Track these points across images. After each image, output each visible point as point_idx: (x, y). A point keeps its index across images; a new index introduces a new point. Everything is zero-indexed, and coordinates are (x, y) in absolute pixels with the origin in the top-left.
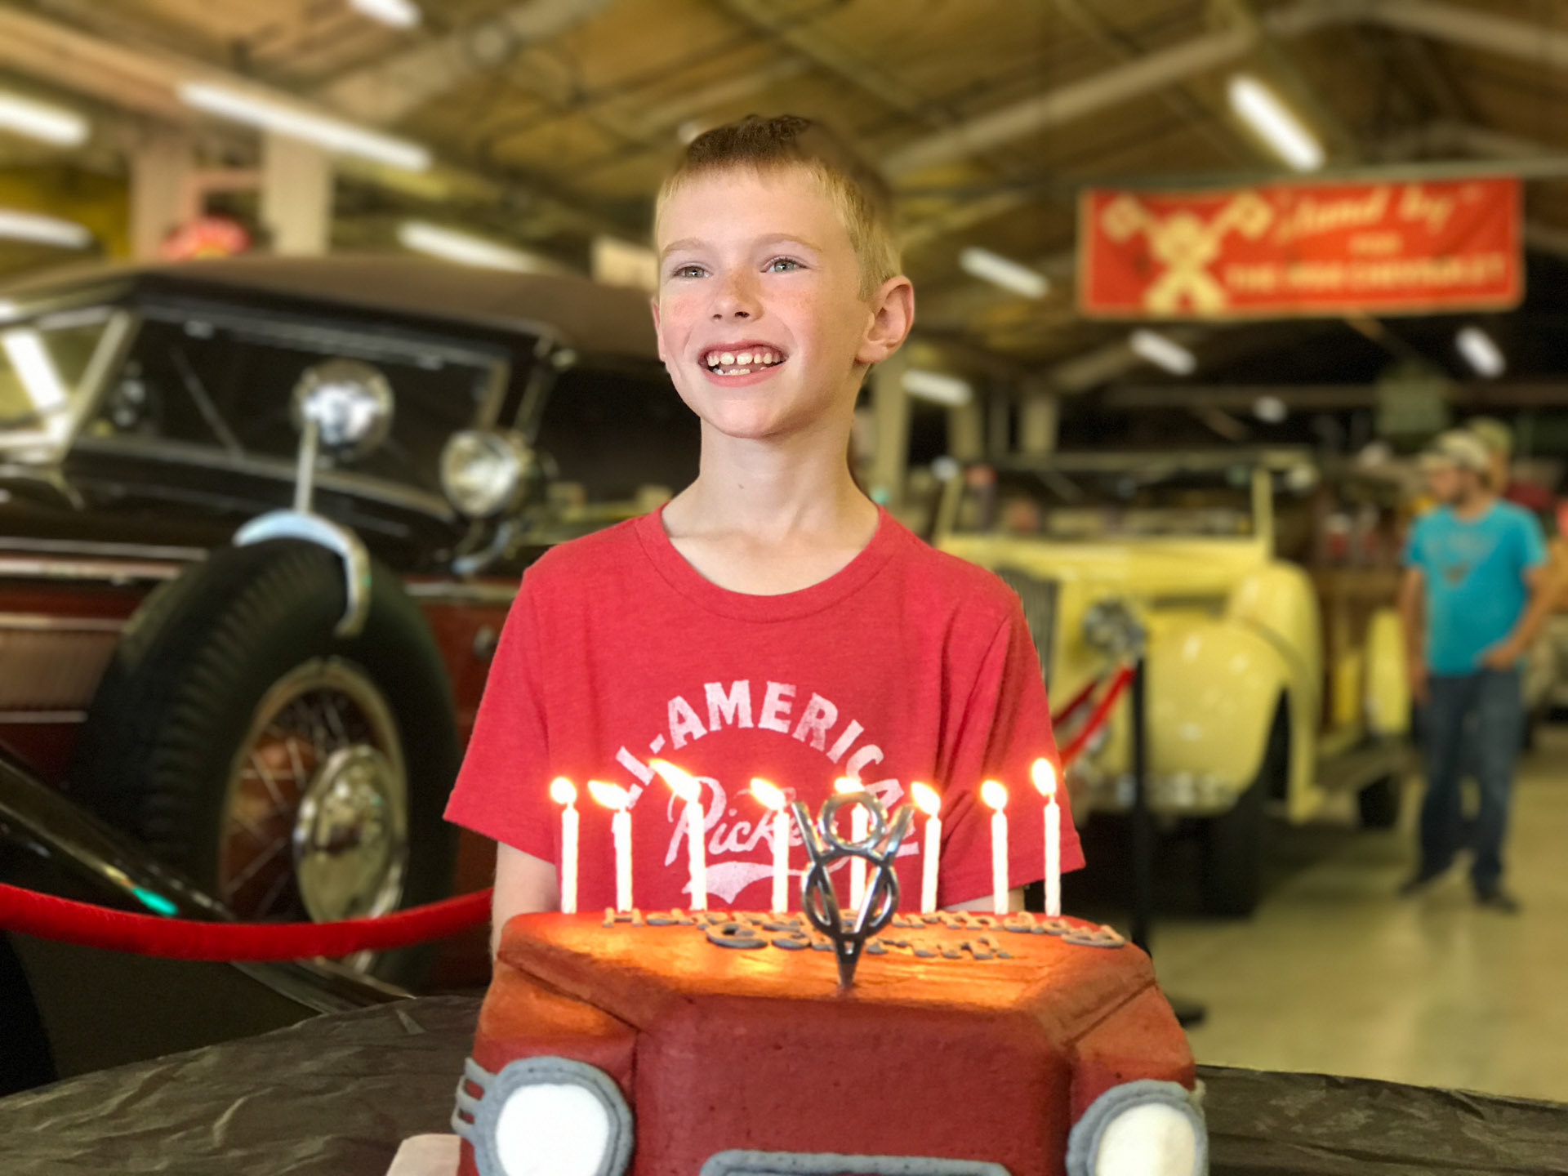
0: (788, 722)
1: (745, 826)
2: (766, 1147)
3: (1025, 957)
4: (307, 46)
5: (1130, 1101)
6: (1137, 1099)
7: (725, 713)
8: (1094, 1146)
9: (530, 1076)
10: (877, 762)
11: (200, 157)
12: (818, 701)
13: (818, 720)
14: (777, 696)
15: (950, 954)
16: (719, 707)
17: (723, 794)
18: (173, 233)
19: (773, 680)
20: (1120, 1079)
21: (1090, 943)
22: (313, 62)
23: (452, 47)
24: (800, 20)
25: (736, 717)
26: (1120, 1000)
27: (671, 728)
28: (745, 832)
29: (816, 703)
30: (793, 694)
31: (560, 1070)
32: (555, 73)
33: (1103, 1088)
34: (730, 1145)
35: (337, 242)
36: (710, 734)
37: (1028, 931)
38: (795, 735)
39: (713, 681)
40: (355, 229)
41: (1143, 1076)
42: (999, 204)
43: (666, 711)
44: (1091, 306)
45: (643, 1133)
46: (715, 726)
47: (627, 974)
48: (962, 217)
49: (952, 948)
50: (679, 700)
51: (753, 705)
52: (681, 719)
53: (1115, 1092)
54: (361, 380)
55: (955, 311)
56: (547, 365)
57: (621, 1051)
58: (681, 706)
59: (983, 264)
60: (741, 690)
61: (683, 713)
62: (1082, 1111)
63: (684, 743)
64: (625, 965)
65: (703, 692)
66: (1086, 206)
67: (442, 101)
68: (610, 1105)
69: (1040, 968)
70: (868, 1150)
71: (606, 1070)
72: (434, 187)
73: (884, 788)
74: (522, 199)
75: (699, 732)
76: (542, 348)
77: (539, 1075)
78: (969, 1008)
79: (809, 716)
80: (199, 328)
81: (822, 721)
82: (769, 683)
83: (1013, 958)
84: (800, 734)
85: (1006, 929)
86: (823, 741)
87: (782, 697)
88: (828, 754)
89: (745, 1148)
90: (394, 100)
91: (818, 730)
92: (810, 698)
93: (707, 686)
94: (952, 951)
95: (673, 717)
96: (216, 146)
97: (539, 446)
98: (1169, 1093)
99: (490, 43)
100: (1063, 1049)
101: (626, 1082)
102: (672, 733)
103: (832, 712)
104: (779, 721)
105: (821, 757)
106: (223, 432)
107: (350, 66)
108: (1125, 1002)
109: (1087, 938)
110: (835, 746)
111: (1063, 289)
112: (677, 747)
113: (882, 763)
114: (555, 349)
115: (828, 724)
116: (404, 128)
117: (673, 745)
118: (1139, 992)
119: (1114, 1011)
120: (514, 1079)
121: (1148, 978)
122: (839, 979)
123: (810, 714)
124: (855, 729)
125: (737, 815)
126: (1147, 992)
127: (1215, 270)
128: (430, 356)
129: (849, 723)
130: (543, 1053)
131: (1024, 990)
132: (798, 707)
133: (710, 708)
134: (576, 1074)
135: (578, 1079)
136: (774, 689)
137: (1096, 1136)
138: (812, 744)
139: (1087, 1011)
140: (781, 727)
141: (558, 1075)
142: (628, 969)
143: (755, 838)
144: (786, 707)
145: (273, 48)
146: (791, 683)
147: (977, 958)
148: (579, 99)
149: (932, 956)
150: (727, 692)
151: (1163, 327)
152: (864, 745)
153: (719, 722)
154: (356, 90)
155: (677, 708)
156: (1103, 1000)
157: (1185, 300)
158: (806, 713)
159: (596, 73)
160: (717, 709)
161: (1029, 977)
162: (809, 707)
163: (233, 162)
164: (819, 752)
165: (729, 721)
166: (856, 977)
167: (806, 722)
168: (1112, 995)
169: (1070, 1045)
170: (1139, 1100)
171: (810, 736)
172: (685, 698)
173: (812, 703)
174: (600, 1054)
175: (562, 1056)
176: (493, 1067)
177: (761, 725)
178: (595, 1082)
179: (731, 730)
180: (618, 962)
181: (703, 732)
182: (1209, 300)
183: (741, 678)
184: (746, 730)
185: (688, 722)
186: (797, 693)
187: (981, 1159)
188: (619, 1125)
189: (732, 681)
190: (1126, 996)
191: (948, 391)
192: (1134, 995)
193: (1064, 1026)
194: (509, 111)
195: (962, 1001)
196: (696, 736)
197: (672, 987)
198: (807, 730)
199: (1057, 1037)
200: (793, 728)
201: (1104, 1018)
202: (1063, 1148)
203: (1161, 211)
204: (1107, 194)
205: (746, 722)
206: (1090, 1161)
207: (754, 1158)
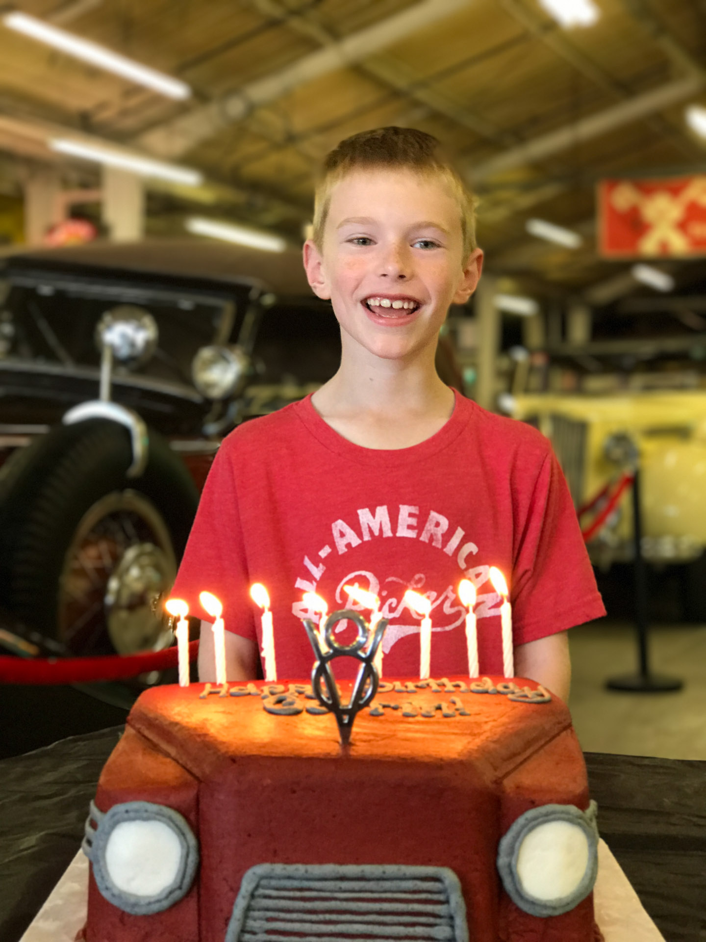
0: (416, 531)
1: (393, 601)
2: (288, 861)
3: (479, 714)
4: (125, 113)
5: (540, 820)
6: (546, 818)
7: (373, 529)
8: (516, 852)
9: (126, 816)
10: (474, 553)
11: (66, 184)
12: (434, 516)
13: (436, 528)
14: (407, 514)
15: (427, 714)
16: (368, 524)
17: (377, 582)
18: (51, 230)
19: (404, 504)
20: (533, 804)
21: (527, 700)
22: (129, 123)
23: (213, 109)
24: (423, 84)
25: (381, 530)
26: (543, 742)
27: (336, 540)
28: (394, 605)
29: (433, 517)
30: (417, 512)
31: (146, 811)
32: (274, 123)
33: (522, 812)
34: (263, 860)
35: (148, 231)
36: (364, 544)
37: (486, 692)
38: (422, 539)
39: (363, 508)
40: (160, 223)
41: (551, 802)
42: (549, 192)
43: (331, 530)
44: (607, 252)
45: (205, 852)
46: (367, 538)
47: (198, 739)
48: (526, 201)
49: (428, 709)
50: (340, 522)
51: (391, 521)
52: (342, 535)
53: (530, 814)
54: (138, 319)
55: (524, 257)
56: (258, 305)
57: (188, 796)
58: (342, 525)
59: (541, 229)
60: (382, 512)
61: (343, 531)
62: (507, 828)
63: (346, 550)
64: (199, 732)
65: (357, 515)
66: (601, 191)
67: (207, 144)
68: (182, 834)
69: (486, 722)
70: (357, 861)
71: (178, 810)
72: (207, 195)
73: (480, 571)
74: (260, 201)
75: (355, 542)
76: (253, 294)
77: (132, 814)
78: (426, 760)
79: (430, 527)
80: (46, 290)
81: (439, 529)
82: (401, 506)
83: (469, 715)
84: (424, 538)
85: (472, 692)
86: (441, 541)
87: (411, 515)
88: (445, 550)
89: (273, 862)
90: (180, 144)
91: (436, 535)
92: (429, 514)
93: (360, 512)
94: (428, 712)
95: (336, 534)
96: (74, 176)
97: (253, 356)
98: (568, 813)
99: (236, 107)
100: (492, 786)
101: (192, 817)
102: (337, 544)
103: (444, 523)
104: (410, 531)
105: (440, 552)
106: (62, 353)
107: (152, 125)
108: (547, 743)
109: (526, 696)
110: (449, 544)
111: (589, 241)
112: (340, 553)
113: (477, 553)
114: (262, 294)
115: (443, 530)
116: (186, 161)
117: (337, 552)
118: (558, 734)
119: (536, 752)
120: (116, 818)
121: (566, 724)
122: (340, 740)
123: (430, 525)
124: (460, 533)
125: (387, 595)
126: (564, 734)
127: (682, 226)
128: (186, 303)
129: (456, 529)
130: (136, 799)
131: (469, 743)
132: (422, 520)
133: (362, 525)
134: (158, 814)
135: (158, 817)
136: (405, 510)
137: (517, 844)
138: (434, 544)
139: (515, 755)
140: (412, 534)
141: (145, 815)
142: (199, 736)
143: (400, 609)
144: (413, 521)
145: (105, 115)
146: (415, 505)
147: (446, 716)
148: (291, 139)
149: (413, 716)
150: (373, 514)
151: (655, 263)
152: (467, 542)
153: (369, 535)
154: (156, 139)
155: (339, 527)
156: (528, 744)
157: (664, 246)
158: (427, 524)
159: (300, 122)
160: (367, 526)
161: (476, 731)
162: (429, 520)
163: (85, 185)
164: (438, 548)
165: (377, 533)
166: (352, 737)
167: (428, 530)
168: (535, 740)
169: (498, 782)
170: (547, 818)
171: (432, 538)
172: (344, 520)
173: (430, 517)
174: (173, 799)
175: (148, 801)
176: (104, 809)
177: (398, 535)
178: (170, 819)
179: (378, 540)
180: (195, 729)
181: (359, 542)
182: (679, 245)
183: (381, 505)
184: (388, 538)
185: (347, 536)
186: (420, 511)
187: (436, 865)
188: (188, 847)
189: (376, 506)
190: (548, 739)
191: (522, 306)
192: (554, 737)
193: (495, 769)
194: (249, 148)
195: (422, 754)
196: (354, 545)
197: (223, 750)
198: (429, 535)
199: (488, 776)
200: (419, 535)
201: (529, 758)
202: (496, 853)
203: (647, 190)
204: (614, 181)
205: (388, 533)
206: (513, 862)
207: (279, 868)
